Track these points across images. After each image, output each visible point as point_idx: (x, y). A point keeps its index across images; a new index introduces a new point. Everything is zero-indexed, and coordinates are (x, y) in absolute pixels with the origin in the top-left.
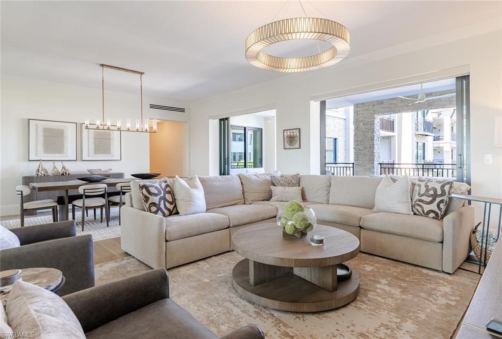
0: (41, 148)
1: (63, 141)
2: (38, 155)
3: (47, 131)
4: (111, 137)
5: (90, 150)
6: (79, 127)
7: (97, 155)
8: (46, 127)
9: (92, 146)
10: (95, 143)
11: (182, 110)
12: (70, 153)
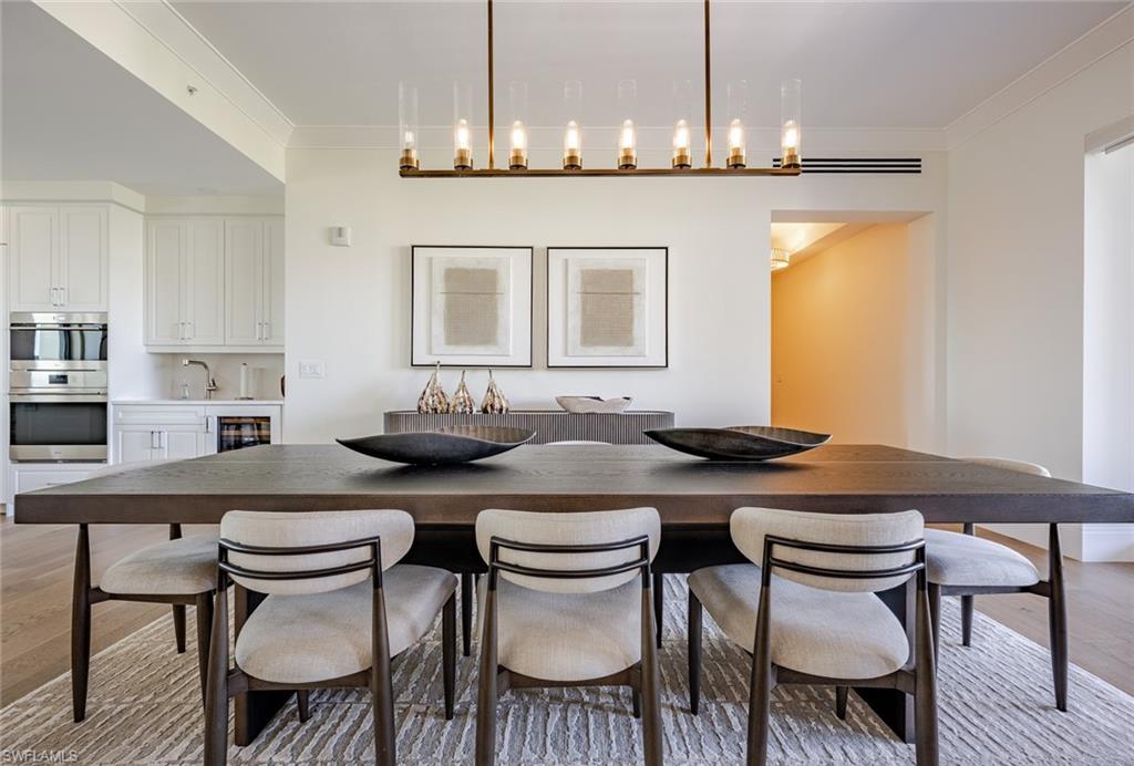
0: (439, 329)
1: (495, 308)
2: (434, 352)
3: (454, 275)
4: (636, 288)
5: (570, 337)
6: (539, 259)
7: (591, 350)
8: (453, 267)
9: (575, 321)
10: (584, 310)
11: (911, 166)
12: (514, 341)
